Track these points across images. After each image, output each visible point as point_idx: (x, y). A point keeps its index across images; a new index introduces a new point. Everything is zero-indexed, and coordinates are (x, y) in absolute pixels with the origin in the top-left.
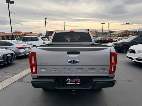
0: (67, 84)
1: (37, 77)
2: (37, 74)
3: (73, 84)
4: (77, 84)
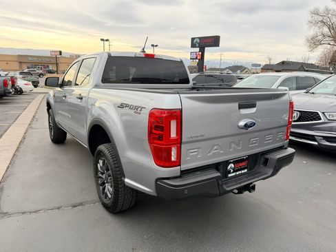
0: (229, 175)
1: (181, 171)
2: (180, 165)
3: (237, 173)
4: (243, 172)
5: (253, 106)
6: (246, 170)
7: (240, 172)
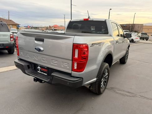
0: (38, 71)
1: (19, 58)
3: (42, 73)
4: (45, 74)
5: (43, 41)
6: (46, 74)
7: (43, 73)
